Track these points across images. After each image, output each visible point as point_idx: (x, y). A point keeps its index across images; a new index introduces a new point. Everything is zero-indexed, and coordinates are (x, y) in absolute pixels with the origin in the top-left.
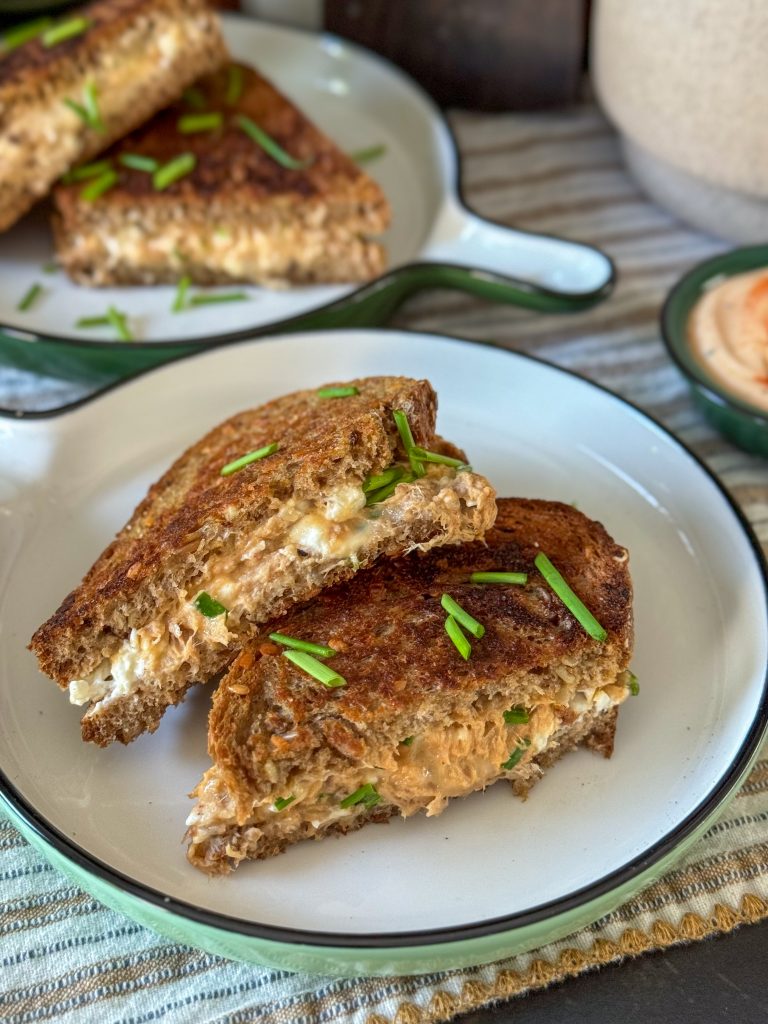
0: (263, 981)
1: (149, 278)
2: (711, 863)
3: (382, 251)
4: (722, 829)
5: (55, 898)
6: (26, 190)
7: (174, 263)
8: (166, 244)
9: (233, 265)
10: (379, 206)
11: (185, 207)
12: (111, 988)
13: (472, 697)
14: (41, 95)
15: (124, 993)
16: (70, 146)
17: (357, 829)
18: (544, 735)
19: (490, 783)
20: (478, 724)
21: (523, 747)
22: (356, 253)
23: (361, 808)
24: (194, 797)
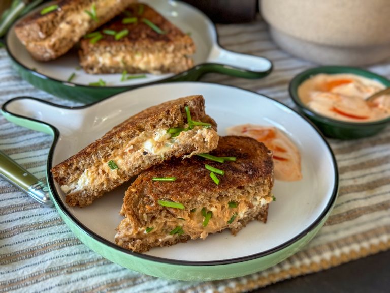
1: (113, 71)
3: (193, 61)
5: (89, 261)
6: (71, 40)
7: (122, 65)
8: (119, 59)
9: (142, 66)
11: (126, 46)
13: (217, 195)
14: (77, 9)
16: (86, 26)
17: (175, 244)
18: (242, 212)
19: (223, 229)
20: (219, 206)
21: (235, 216)
22: (184, 62)
23: (177, 235)
24: (117, 230)
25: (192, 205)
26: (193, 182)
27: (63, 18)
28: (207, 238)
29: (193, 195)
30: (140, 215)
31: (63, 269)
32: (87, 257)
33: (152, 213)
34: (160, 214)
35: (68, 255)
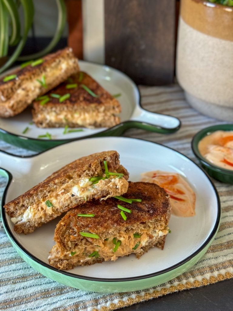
0: (83, 295)
1: (57, 125)
2: (202, 268)
3: (119, 119)
4: (205, 260)
5: (30, 275)
6: (26, 102)
7: (64, 121)
8: (62, 117)
9: (80, 122)
10: (118, 106)
11: (67, 107)
12: (44, 296)
13: (124, 229)
14: (31, 78)
15: (47, 297)
16: (38, 91)
17: (93, 264)
18: (144, 242)
19: (129, 254)
20: (127, 236)
21: (138, 244)
22: (112, 119)
23: (94, 258)
24: (50, 253)
25: (106, 236)
26: (107, 218)
27: (20, 86)
28: (117, 260)
29: (106, 228)
30: (65, 243)
31: (10, 280)
32: (28, 272)
33: (75, 241)
34: (81, 242)
35: (14, 270)
